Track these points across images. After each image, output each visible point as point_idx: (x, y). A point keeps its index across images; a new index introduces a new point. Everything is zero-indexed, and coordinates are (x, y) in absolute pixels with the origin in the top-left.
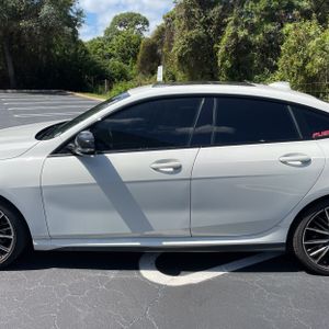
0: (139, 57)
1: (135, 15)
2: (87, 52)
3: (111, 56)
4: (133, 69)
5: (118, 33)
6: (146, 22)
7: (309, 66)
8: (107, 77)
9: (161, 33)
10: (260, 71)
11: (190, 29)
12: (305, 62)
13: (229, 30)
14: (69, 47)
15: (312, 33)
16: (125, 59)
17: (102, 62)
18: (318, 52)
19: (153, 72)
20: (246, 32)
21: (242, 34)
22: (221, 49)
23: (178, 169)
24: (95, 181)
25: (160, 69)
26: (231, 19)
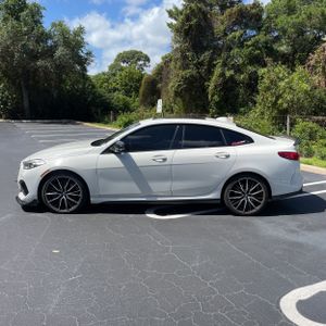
0: (141, 90)
1: (137, 52)
2: (94, 87)
3: (115, 90)
4: (135, 101)
5: (122, 69)
6: (147, 59)
7: (280, 101)
8: (112, 109)
9: (160, 70)
10: (245, 104)
11: (184, 69)
12: (277, 99)
13: (218, 71)
14: (78, 82)
15: (281, 75)
16: (128, 93)
17: (107, 95)
18: (287, 91)
19: (154, 104)
20: (232, 72)
21: (228, 73)
22: (211, 86)
23: (165, 160)
24: (122, 165)
25: (160, 102)
26: (220, 61)
